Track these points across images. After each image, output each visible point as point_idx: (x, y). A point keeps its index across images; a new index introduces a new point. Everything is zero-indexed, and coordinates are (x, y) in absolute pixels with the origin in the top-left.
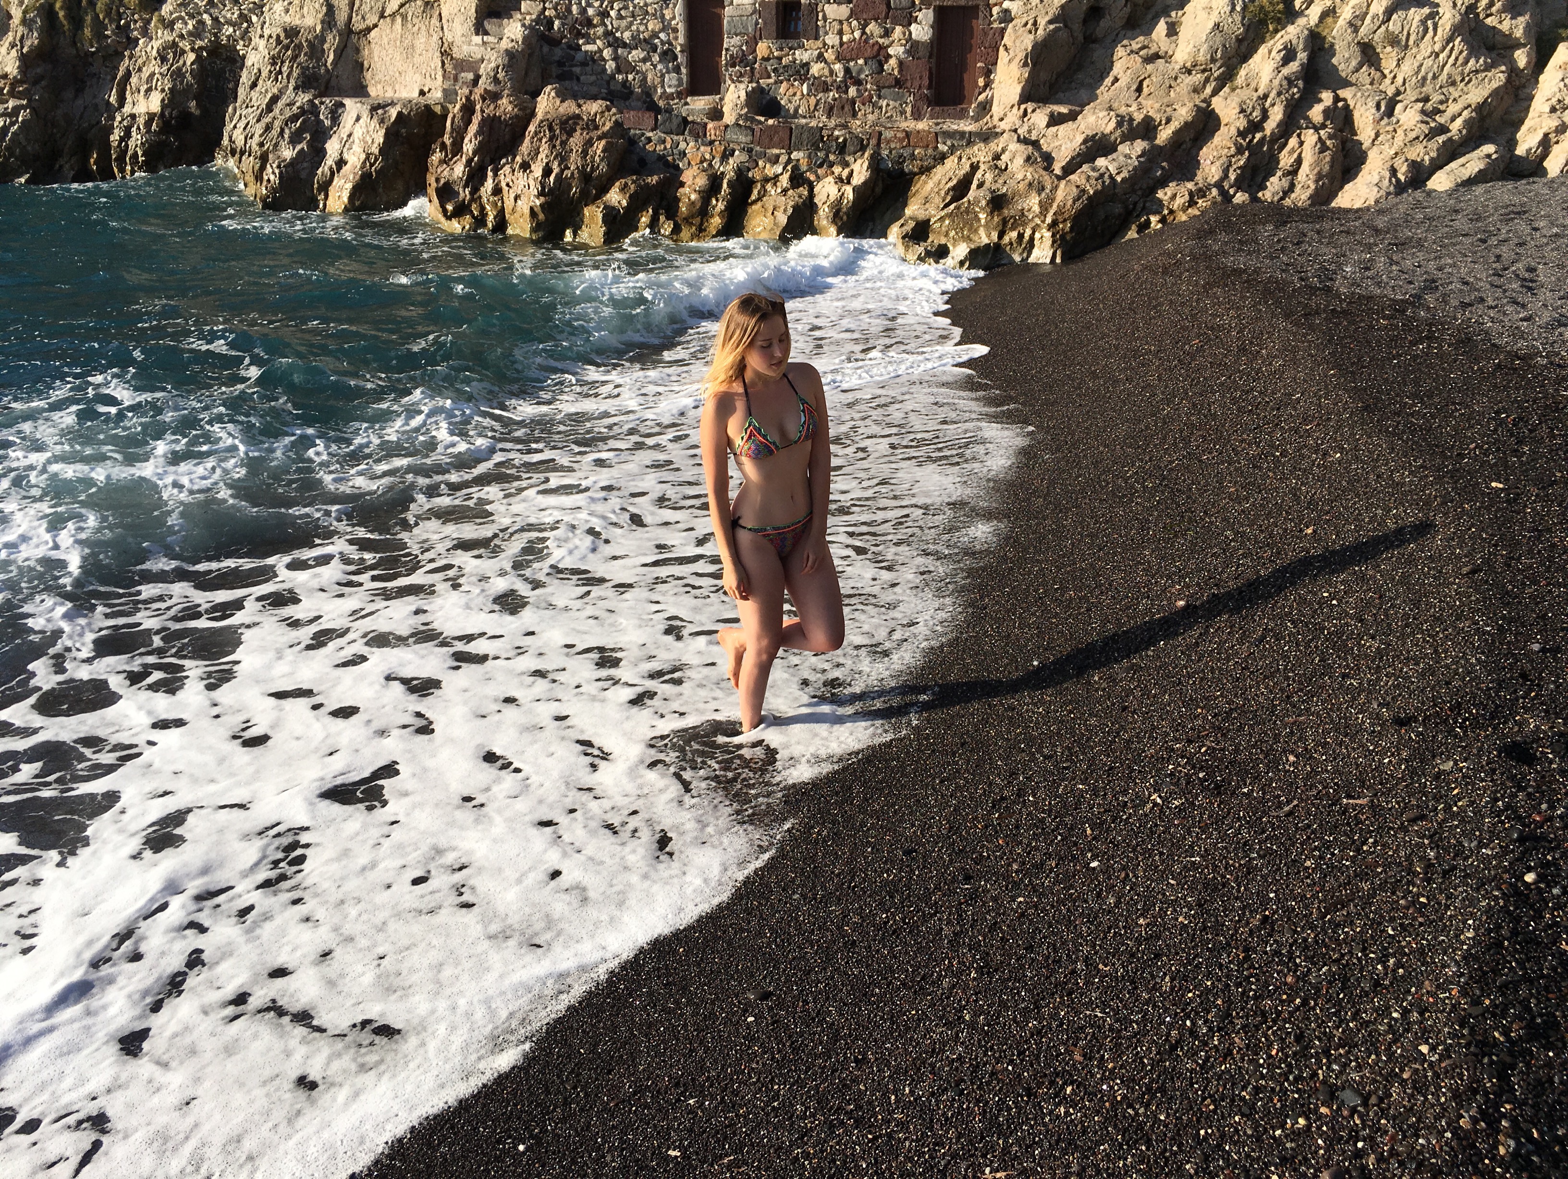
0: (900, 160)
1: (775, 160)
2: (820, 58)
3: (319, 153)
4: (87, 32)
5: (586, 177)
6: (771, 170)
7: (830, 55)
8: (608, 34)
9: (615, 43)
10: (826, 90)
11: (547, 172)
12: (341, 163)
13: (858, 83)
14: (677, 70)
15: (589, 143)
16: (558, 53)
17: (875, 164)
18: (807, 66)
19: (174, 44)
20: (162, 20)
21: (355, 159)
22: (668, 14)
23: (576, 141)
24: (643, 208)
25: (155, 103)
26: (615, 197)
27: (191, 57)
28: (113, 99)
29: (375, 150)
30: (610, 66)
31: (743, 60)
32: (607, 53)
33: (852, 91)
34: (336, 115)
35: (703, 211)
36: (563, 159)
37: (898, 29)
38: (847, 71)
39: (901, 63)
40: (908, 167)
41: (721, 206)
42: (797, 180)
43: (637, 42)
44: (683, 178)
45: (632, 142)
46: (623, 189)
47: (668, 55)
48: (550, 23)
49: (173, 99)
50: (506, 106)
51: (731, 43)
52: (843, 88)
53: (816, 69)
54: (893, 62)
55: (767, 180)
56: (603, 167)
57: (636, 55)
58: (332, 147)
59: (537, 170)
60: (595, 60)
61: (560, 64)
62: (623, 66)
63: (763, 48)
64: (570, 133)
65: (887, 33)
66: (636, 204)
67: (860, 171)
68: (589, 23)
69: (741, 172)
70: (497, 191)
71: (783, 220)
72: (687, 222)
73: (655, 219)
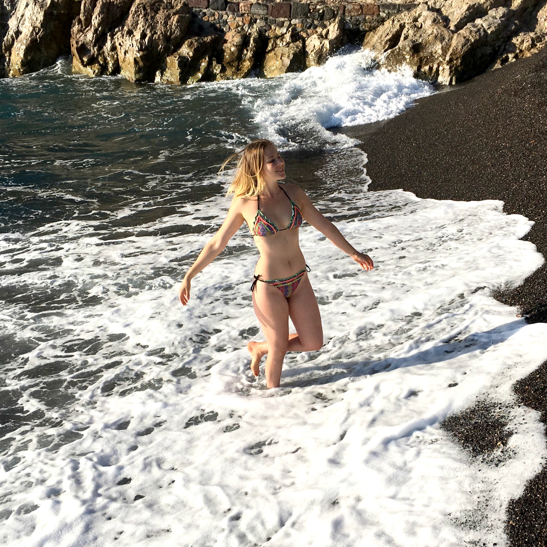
0: (357, 23)
1: (281, 25)
3: (4, 27)
5: (167, 38)
6: (279, 31)
11: (143, 36)
12: (18, 33)
15: (168, 17)
17: (342, 26)
21: (26, 30)
23: (160, 16)
24: (202, 57)
26: (185, 50)
29: (38, 24)
34: (13, 3)
35: (239, 58)
36: (153, 28)
40: (362, 27)
41: (249, 54)
42: (295, 37)
44: (226, 37)
45: (194, 15)
46: (190, 46)
55: (277, 37)
56: (177, 32)
58: (12, 23)
59: (137, 35)
64: (156, 11)
66: (199, 54)
67: (333, 30)
69: (261, 33)
70: (114, 48)
71: (287, 62)
72: (230, 64)
73: (210, 64)
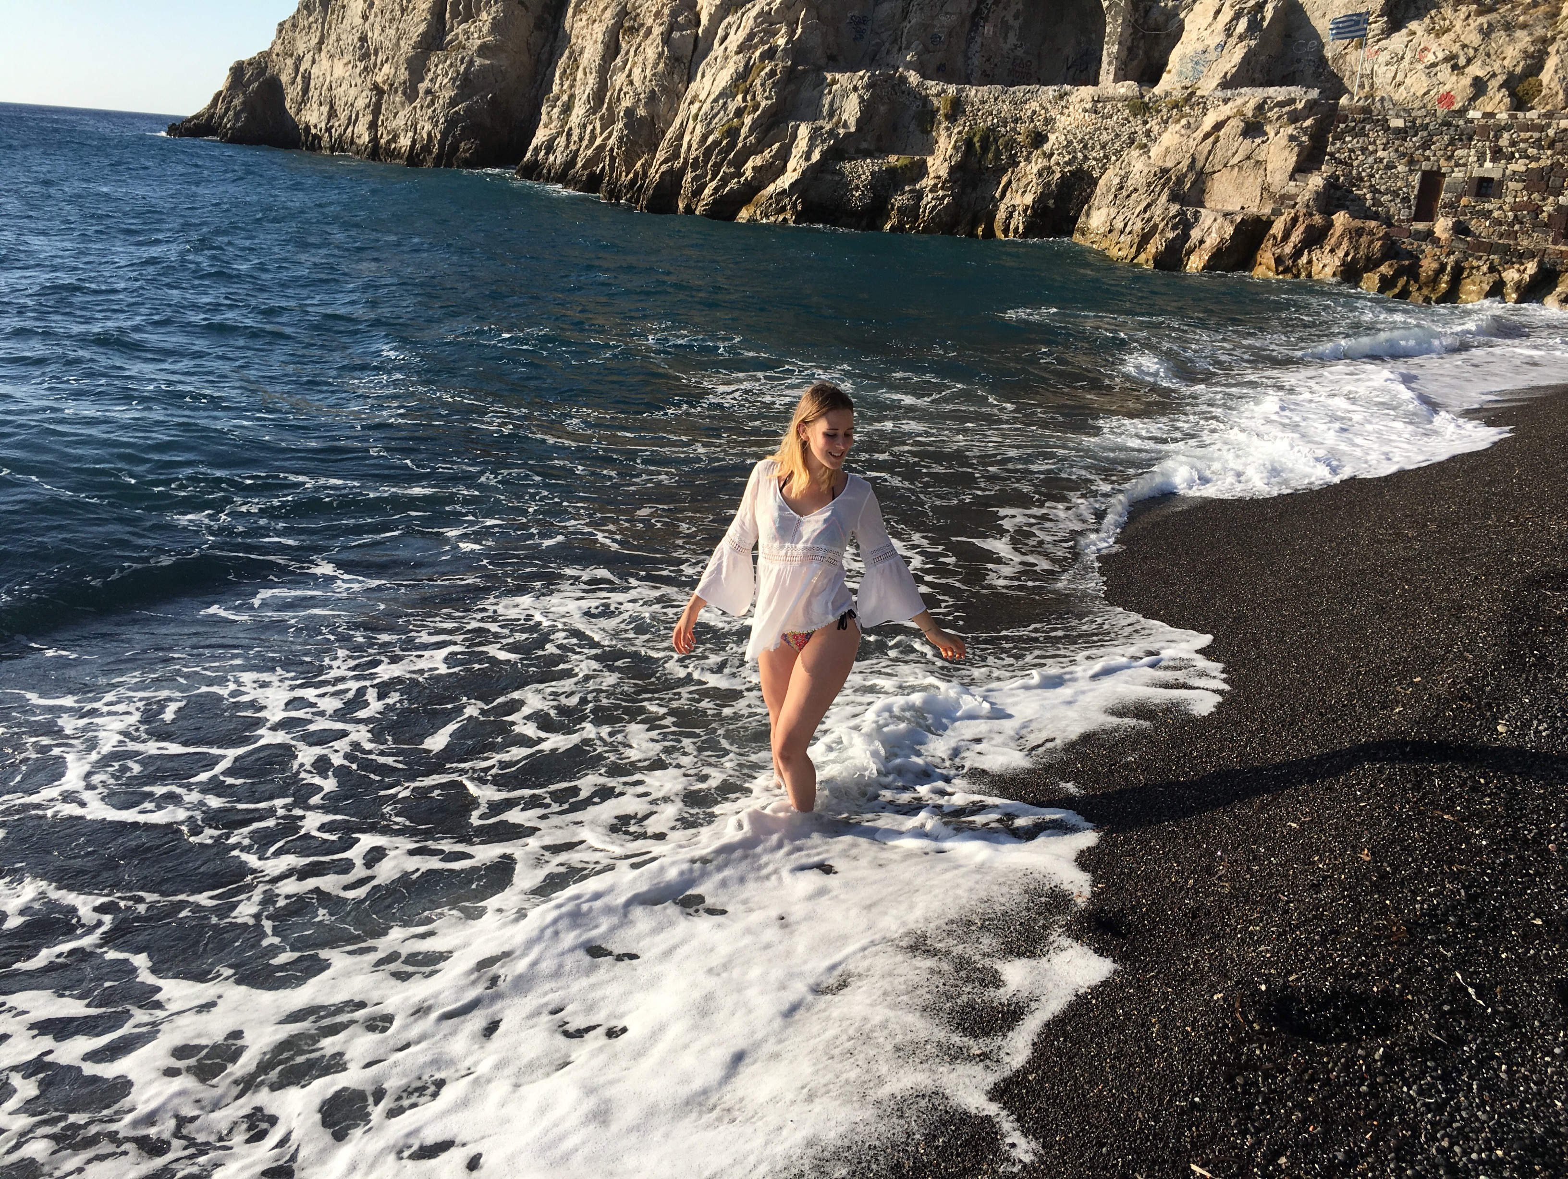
0: (1555, 264)
1: (1480, 258)
2: (1500, 208)
3: (1186, 236)
4: (990, 155)
5: (1368, 258)
6: (1475, 263)
7: (1506, 207)
8: (1371, 186)
9: (1374, 190)
10: (1501, 224)
11: (1347, 254)
12: (1202, 242)
13: (1521, 223)
14: (1410, 208)
15: (1372, 242)
16: (1338, 193)
17: (1540, 264)
18: (1491, 212)
19: (1050, 167)
20: (1044, 154)
21: (1212, 240)
22: (1410, 179)
23: (1364, 240)
24: (1401, 276)
25: (1029, 199)
26: (1384, 269)
27: (1058, 175)
28: (998, 195)
29: (1227, 236)
30: (1369, 203)
31: (1452, 206)
32: (1368, 196)
33: (1517, 227)
34: (1197, 216)
35: (1434, 280)
36: (1357, 249)
37: (1551, 198)
38: (1516, 216)
39: (1550, 215)
40: (1558, 268)
41: (1446, 278)
42: (1492, 269)
43: (1388, 191)
44: (1422, 263)
45: (1394, 243)
46: (1391, 266)
47: (1406, 200)
48: (1338, 178)
49: (1040, 200)
50: (1318, 219)
51: (1445, 196)
52: (1511, 225)
53: (1496, 214)
54: (1545, 214)
55: (1473, 268)
56: (1379, 255)
57: (1387, 197)
58: (1195, 234)
59: (1341, 253)
60: (1362, 199)
61: (1338, 199)
62: (1377, 203)
63: (1464, 201)
64: (1360, 236)
65: (1544, 199)
66: (1398, 274)
67: (1531, 267)
68: (1361, 180)
69: (1457, 263)
70: (1310, 262)
71: (1487, 288)
72: (1426, 284)
73: (1408, 282)
